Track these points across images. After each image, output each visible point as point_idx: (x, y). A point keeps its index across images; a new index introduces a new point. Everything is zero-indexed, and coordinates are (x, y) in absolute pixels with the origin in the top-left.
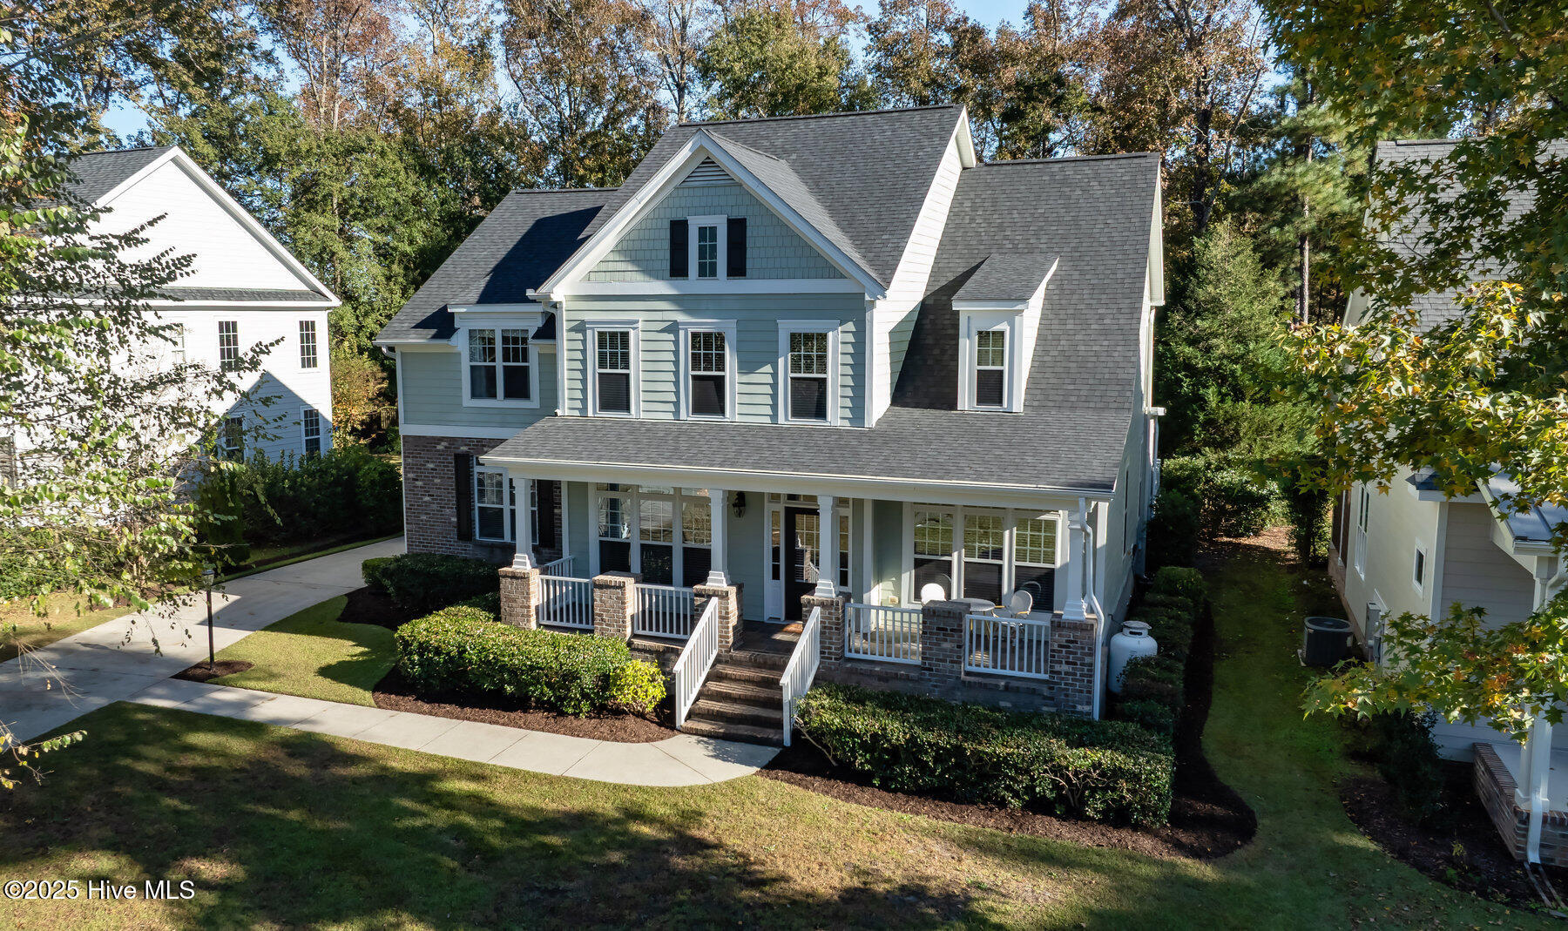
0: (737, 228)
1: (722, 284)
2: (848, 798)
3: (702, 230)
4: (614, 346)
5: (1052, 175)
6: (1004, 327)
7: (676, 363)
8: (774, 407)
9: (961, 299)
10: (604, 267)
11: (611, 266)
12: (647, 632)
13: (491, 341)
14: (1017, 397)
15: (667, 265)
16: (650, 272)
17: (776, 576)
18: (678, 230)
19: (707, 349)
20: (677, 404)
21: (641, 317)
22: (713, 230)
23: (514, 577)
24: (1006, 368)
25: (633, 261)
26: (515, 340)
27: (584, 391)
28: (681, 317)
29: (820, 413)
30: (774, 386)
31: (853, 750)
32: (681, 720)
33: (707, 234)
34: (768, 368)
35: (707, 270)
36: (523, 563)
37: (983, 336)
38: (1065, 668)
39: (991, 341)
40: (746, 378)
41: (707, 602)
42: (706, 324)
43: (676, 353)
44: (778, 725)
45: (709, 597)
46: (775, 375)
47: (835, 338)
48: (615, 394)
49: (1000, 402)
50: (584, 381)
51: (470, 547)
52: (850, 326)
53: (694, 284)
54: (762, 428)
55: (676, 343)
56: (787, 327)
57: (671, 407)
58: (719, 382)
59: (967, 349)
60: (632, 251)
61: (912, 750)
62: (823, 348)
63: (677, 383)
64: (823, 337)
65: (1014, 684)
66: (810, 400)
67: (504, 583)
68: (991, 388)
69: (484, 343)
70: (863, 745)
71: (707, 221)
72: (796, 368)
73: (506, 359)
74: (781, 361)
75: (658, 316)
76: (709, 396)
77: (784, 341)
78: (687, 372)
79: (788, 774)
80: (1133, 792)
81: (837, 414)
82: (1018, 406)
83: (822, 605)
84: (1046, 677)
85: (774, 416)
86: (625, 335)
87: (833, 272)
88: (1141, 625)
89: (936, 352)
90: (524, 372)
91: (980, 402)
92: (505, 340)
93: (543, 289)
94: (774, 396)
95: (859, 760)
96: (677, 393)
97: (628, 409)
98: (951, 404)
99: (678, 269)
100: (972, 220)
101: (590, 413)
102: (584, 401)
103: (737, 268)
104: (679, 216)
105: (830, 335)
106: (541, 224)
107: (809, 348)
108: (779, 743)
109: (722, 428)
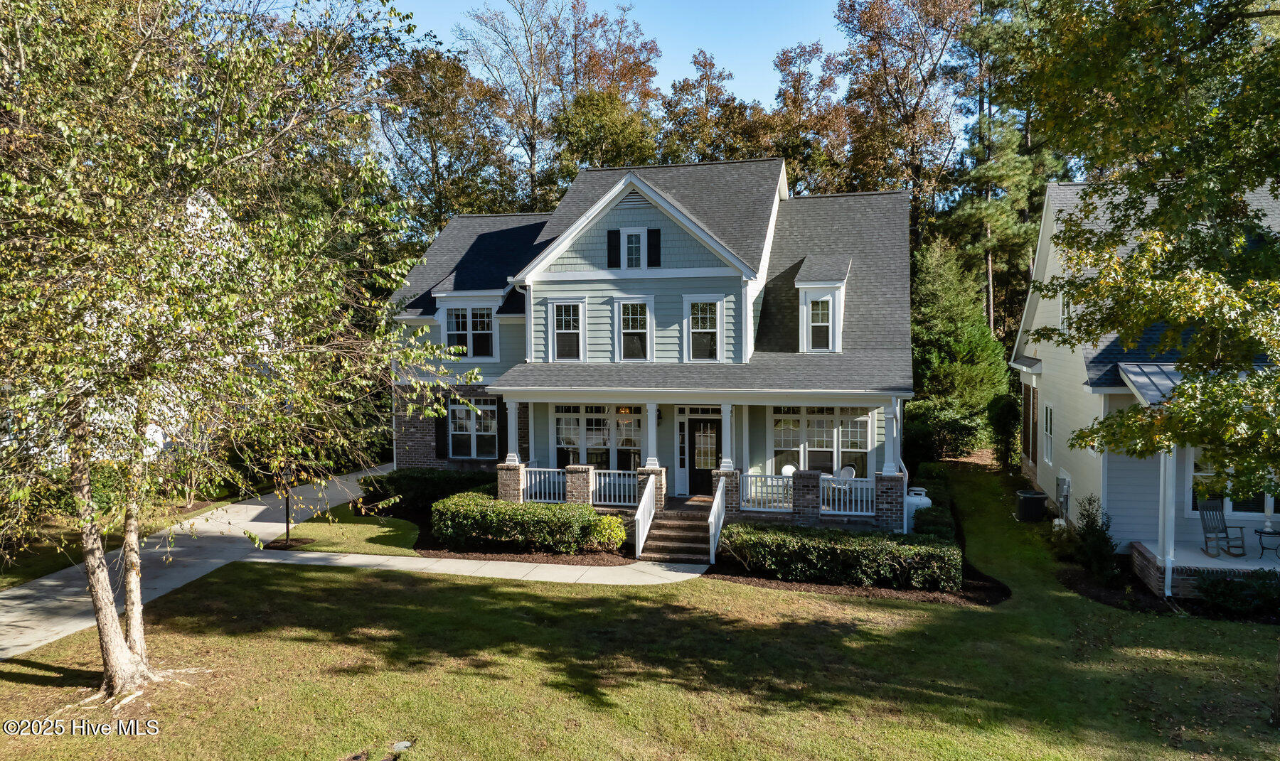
0: (654, 236)
1: (644, 272)
2: (763, 586)
3: (630, 237)
4: (568, 314)
5: (841, 204)
6: (828, 298)
7: (612, 325)
8: (681, 352)
9: (800, 281)
10: (561, 262)
11: (566, 261)
12: (602, 503)
13: (464, 316)
14: (837, 343)
15: (605, 260)
16: (596, 264)
17: (682, 465)
18: (613, 237)
19: (634, 315)
20: (613, 352)
21: (587, 294)
22: (638, 237)
23: (508, 469)
24: (830, 324)
25: (584, 257)
26: (482, 316)
27: (546, 345)
28: (616, 294)
29: (712, 354)
30: (681, 338)
31: (764, 557)
32: (639, 552)
33: (633, 239)
34: (676, 327)
35: (634, 263)
36: (513, 459)
37: (815, 304)
38: (886, 506)
39: (820, 307)
40: (660, 334)
41: (648, 479)
42: (635, 299)
43: (612, 318)
44: (707, 552)
45: (649, 475)
46: (681, 331)
47: (722, 306)
48: (568, 346)
49: (827, 346)
50: (546, 339)
51: (445, 463)
52: (732, 298)
53: (625, 272)
54: (672, 366)
55: (612, 311)
56: (688, 299)
57: (609, 355)
58: (642, 337)
59: (805, 312)
60: (582, 250)
61: (802, 554)
62: (714, 313)
63: (612, 338)
64: (714, 305)
65: (852, 519)
66: (705, 346)
67: (501, 474)
68: (821, 337)
69: (458, 319)
70: (771, 553)
71: (633, 231)
72: (695, 324)
73: (475, 328)
74: (685, 321)
75: (600, 294)
76: (635, 345)
77: (687, 308)
78: (619, 330)
79: (720, 576)
80: (940, 568)
81: (723, 355)
82: (839, 349)
83: (726, 475)
84: (873, 514)
85: (681, 358)
86: (576, 308)
87: (720, 263)
88: (923, 490)
89: (779, 317)
90: (488, 338)
91: (813, 347)
92: (474, 316)
93: (519, 277)
94: (681, 345)
95: (769, 562)
96: (613, 345)
97: (578, 357)
98: (795, 348)
99: (613, 263)
100: (791, 233)
101: (550, 360)
102: (546, 352)
103: (654, 261)
104: (614, 228)
105: (718, 304)
106: (482, 238)
107: (704, 314)
108: (708, 562)
109: (647, 367)
